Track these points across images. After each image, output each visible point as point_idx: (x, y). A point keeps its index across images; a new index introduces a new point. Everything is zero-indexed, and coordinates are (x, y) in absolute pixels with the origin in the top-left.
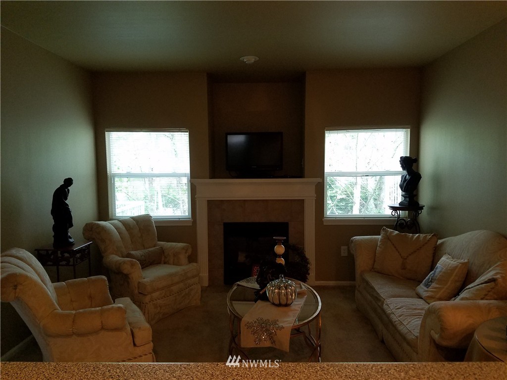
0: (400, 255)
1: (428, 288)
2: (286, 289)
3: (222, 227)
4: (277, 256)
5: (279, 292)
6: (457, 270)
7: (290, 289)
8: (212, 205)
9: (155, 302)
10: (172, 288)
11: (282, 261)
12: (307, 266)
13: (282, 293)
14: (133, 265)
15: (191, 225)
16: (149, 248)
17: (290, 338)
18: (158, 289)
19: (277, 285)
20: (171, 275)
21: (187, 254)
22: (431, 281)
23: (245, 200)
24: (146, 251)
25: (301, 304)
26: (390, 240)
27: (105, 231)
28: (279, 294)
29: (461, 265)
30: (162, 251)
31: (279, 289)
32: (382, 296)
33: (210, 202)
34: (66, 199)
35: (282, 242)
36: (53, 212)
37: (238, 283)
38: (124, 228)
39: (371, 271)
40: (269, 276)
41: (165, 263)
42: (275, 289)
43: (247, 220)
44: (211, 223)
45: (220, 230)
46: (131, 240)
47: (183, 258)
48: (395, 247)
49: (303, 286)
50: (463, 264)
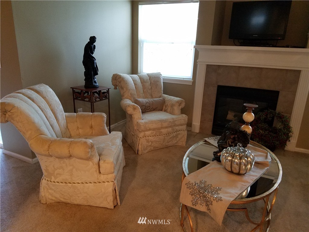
2: (241, 158)
3: (216, 89)
4: (244, 122)
5: (232, 160)
7: (245, 160)
8: (211, 69)
9: (147, 138)
10: (161, 130)
11: (249, 129)
12: (289, 134)
13: (234, 162)
14: (135, 109)
15: (191, 84)
16: (156, 98)
17: (226, 212)
18: (150, 130)
19: (232, 153)
20: (161, 121)
21: (181, 107)
23: (240, 67)
24: (152, 100)
25: (257, 176)
27: (124, 81)
28: (232, 161)
30: (164, 102)
31: (233, 157)
33: (209, 67)
34: (93, 53)
35: (253, 111)
36: (84, 62)
37: (206, 139)
38: (139, 81)
40: (229, 142)
41: (165, 111)
42: (228, 156)
43: (239, 85)
44: (207, 85)
45: (214, 91)
46: (143, 91)
47: (177, 110)
49: (269, 157)
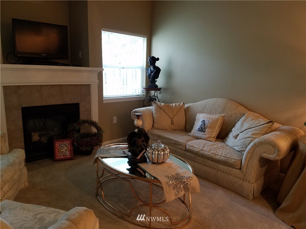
0: (169, 117)
1: (204, 132)
3: (21, 111)
5: (164, 153)
6: (220, 120)
10: (14, 177)
13: (166, 153)
18: (7, 182)
22: (204, 129)
26: (162, 109)
28: (164, 155)
29: (221, 117)
31: (163, 151)
32: (181, 141)
39: (152, 129)
42: (161, 152)
44: (8, 109)
45: (18, 114)
48: (166, 113)
50: (222, 116)
